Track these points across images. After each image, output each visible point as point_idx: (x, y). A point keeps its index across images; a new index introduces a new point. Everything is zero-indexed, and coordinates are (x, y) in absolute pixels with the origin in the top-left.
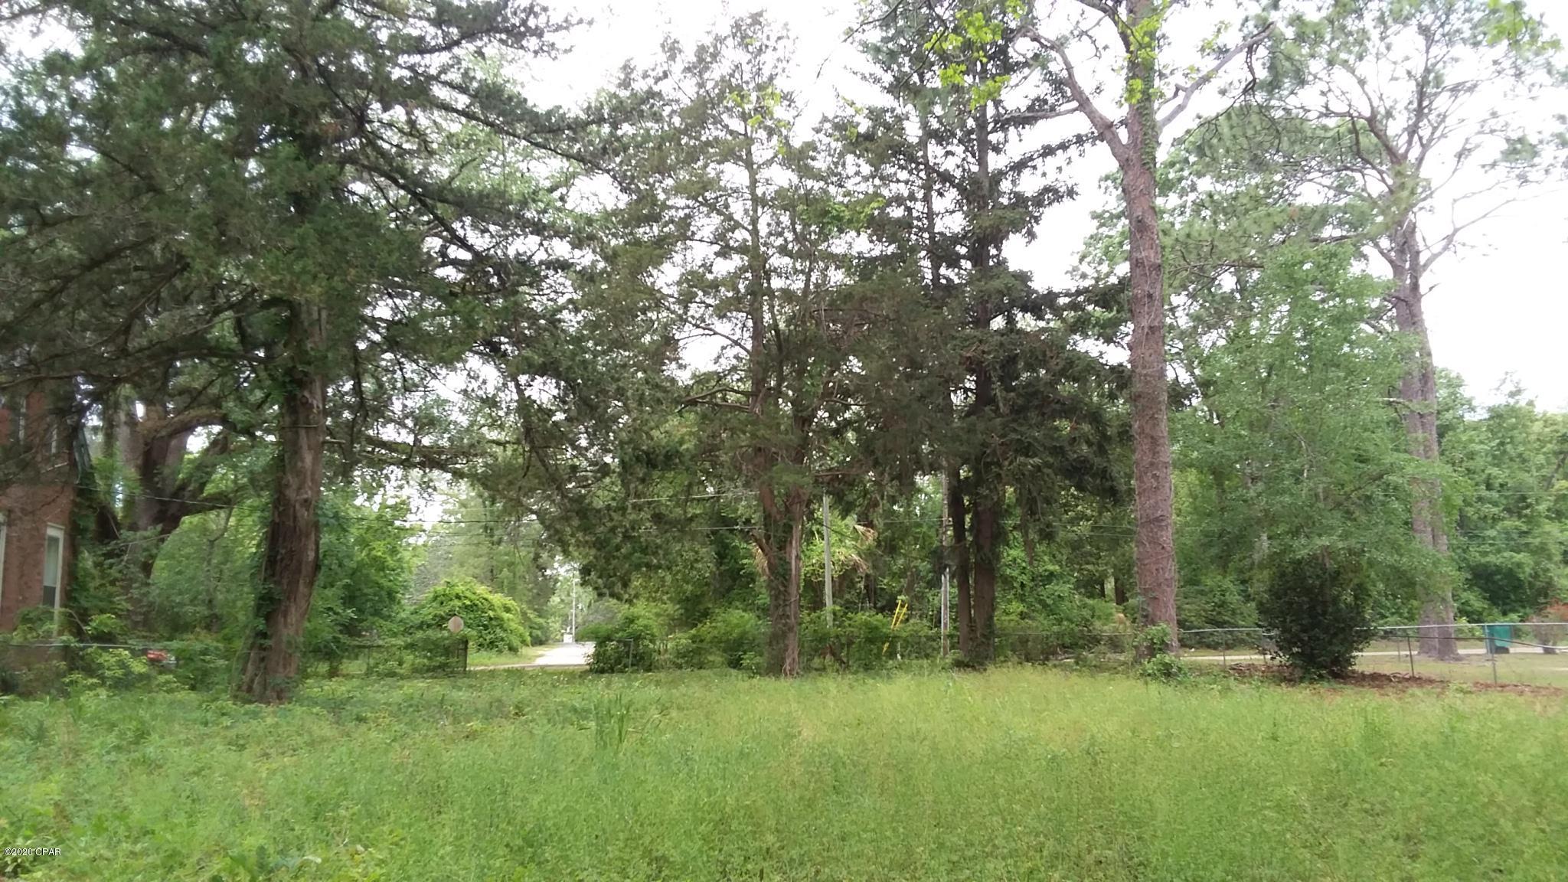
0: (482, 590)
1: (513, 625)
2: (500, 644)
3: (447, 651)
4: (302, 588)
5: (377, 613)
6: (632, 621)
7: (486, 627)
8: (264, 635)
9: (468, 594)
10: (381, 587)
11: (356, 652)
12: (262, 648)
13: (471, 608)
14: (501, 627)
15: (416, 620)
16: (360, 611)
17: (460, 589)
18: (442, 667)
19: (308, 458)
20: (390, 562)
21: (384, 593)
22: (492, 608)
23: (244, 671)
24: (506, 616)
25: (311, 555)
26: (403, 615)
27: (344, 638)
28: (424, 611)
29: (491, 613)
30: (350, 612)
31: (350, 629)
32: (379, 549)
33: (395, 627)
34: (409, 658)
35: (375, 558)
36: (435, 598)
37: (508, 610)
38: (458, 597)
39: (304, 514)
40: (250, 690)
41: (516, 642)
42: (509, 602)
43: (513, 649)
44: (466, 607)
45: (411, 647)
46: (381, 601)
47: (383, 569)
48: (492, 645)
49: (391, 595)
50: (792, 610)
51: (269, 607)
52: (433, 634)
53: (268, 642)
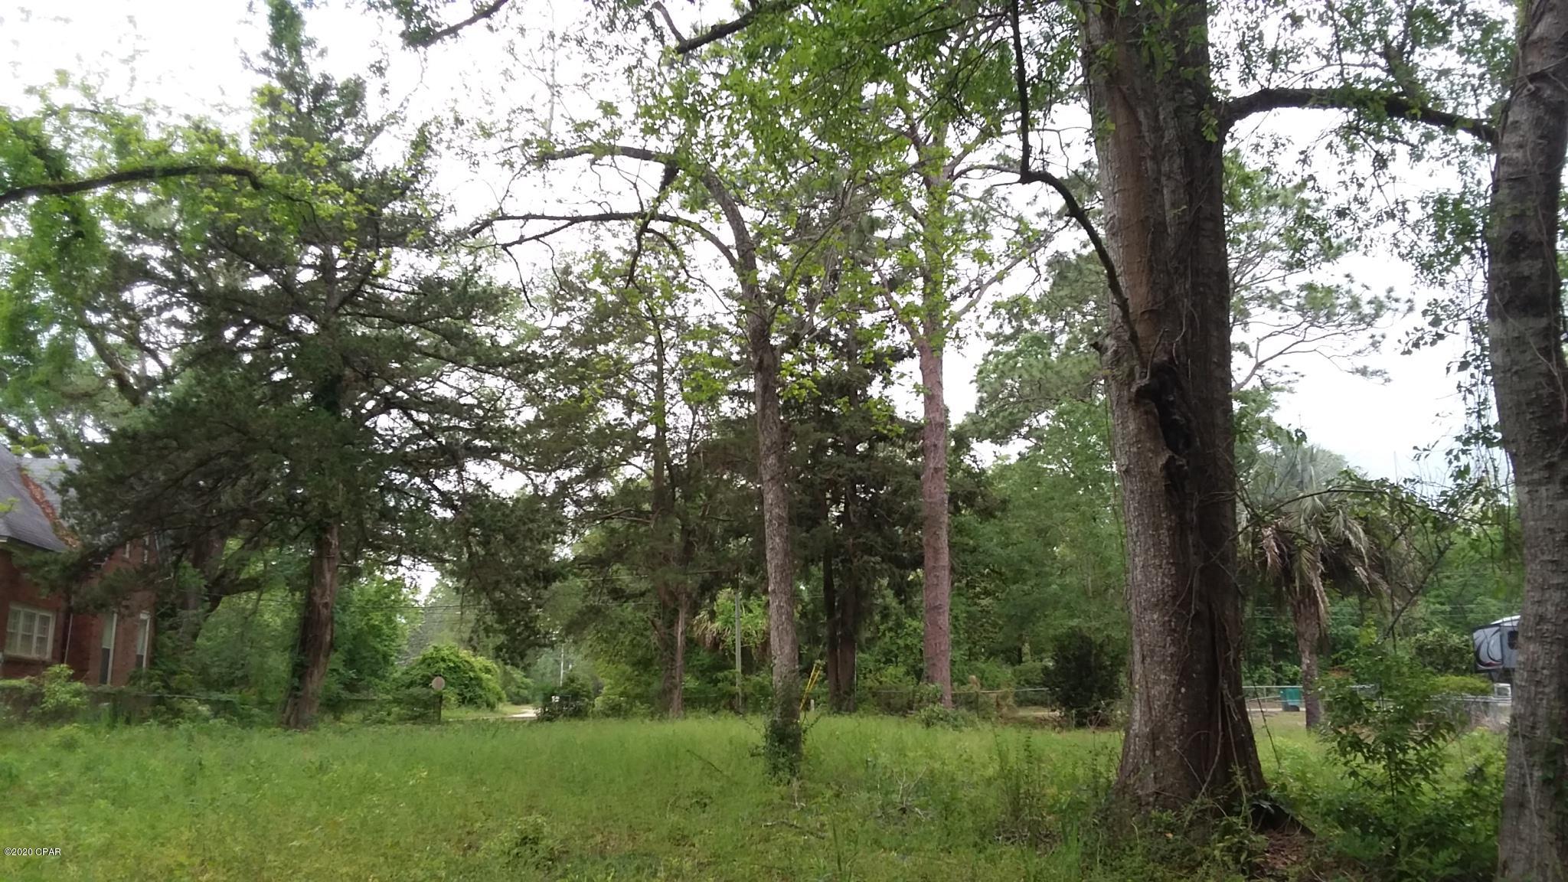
0: (465, 653)
1: (492, 684)
2: (479, 701)
3: (426, 705)
4: (322, 659)
5: (374, 673)
6: (572, 681)
7: (467, 686)
8: (298, 689)
9: (452, 657)
10: (377, 651)
11: (356, 704)
12: (296, 697)
13: (455, 669)
14: (480, 686)
15: (407, 679)
16: (359, 672)
17: (445, 653)
18: (421, 716)
19: (328, 576)
20: (386, 630)
21: (379, 657)
22: (472, 669)
23: (284, 712)
24: (485, 676)
25: (328, 638)
26: (396, 675)
27: (345, 695)
28: (414, 672)
29: (472, 674)
30: (352, 674)
31: (351, 686)
32: (377, 618)
33: (388, 685)
34: (396, 709)
35: (374, 626)
36: (424, 660)
37: (488, 671)
38: (443, 660)
39: (324, 612)
40: (288, 723)
41: (492, 699)
42: (490, 664)
43: (491, 706)
44: (450, 668)
45: (397, 701)
46: (378, 663)
47: (379, 636)
48: (472, 701)
49: (386, 657)
50: (677, 673)
51: (301, 671)
52: (416, 690)
53: (300, 693)
